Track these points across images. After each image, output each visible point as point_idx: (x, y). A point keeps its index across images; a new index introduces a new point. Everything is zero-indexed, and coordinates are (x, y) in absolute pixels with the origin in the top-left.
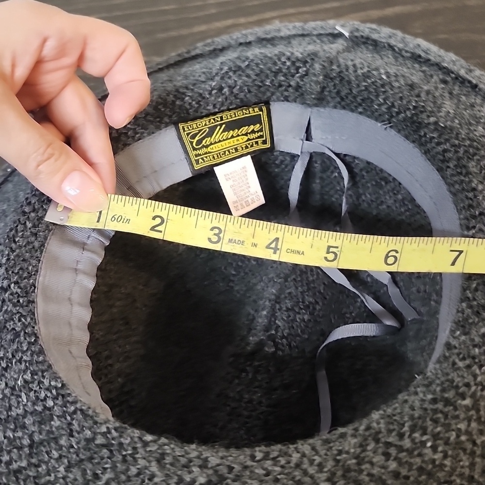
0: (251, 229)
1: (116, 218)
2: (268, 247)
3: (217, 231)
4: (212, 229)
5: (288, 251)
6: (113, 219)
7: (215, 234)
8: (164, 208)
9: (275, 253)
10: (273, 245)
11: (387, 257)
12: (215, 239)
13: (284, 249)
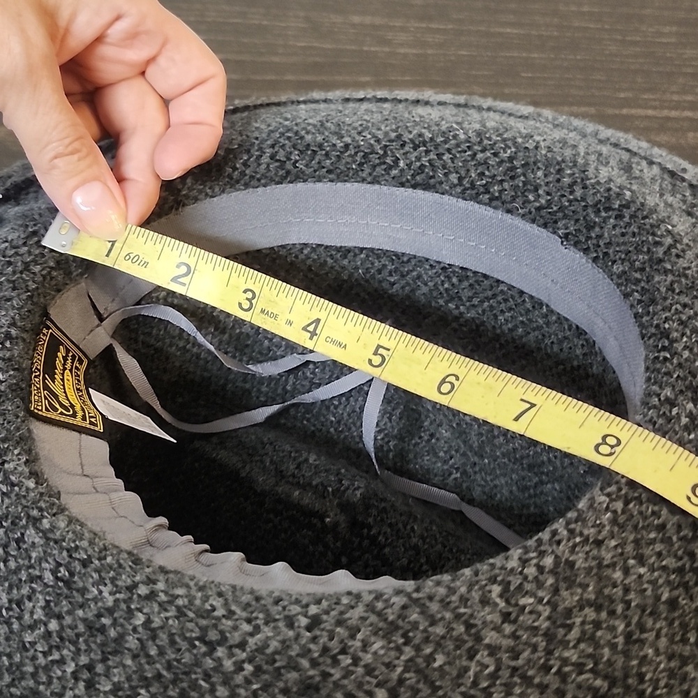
0: (290, 300)
1: (132, 256)
2: (305, 329)
3: (250, 295)
4: (245, 291)
5: (328, 339)
6: (128, 257)
7: (247, 299)
8: (193, 253)
9: (311, 338)
10: (311, 328)
11: (443, 381)
12: (246, 306)
13: (323, 336)
